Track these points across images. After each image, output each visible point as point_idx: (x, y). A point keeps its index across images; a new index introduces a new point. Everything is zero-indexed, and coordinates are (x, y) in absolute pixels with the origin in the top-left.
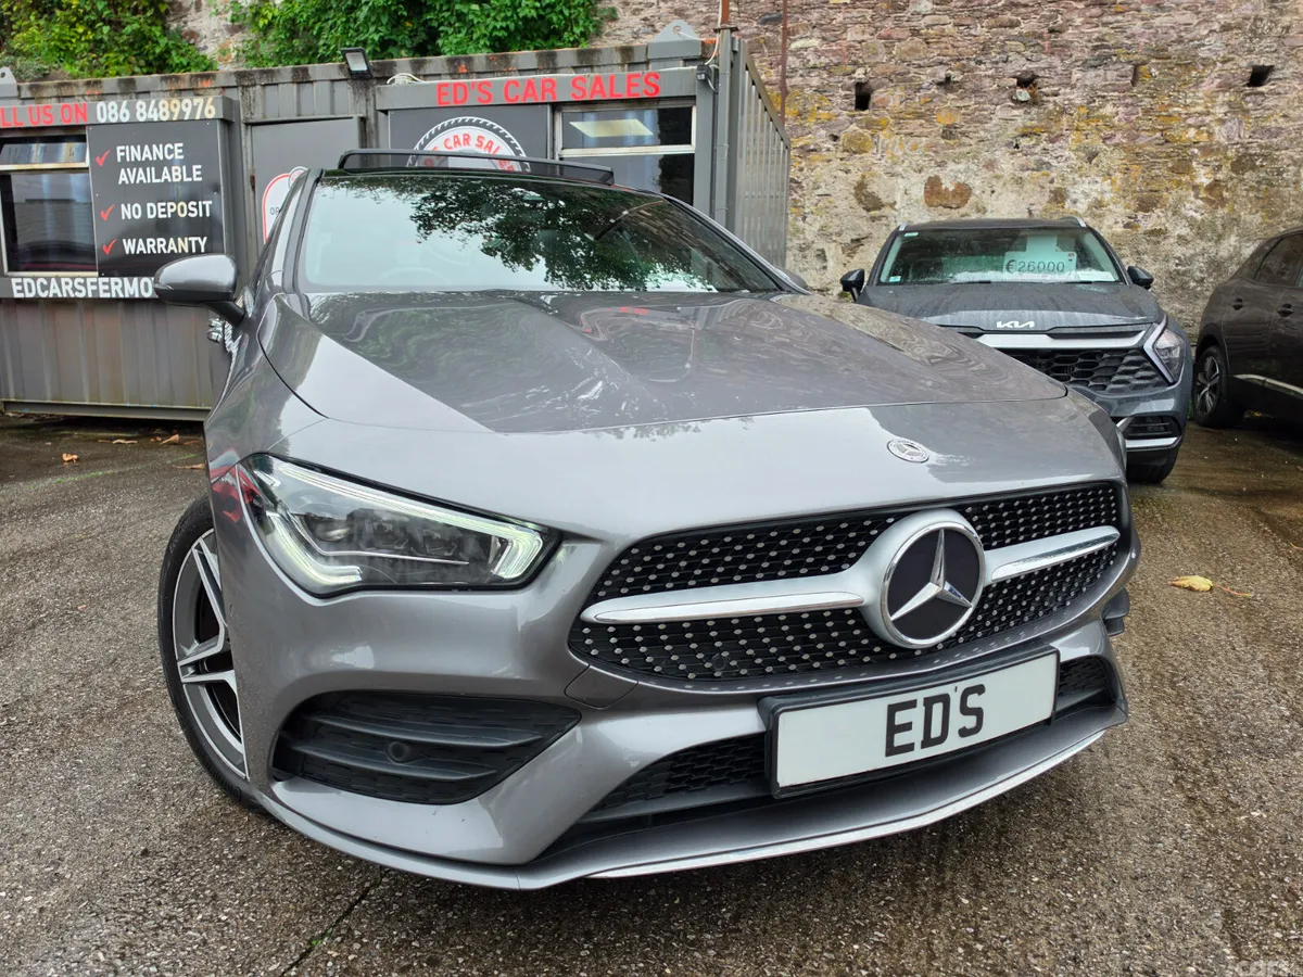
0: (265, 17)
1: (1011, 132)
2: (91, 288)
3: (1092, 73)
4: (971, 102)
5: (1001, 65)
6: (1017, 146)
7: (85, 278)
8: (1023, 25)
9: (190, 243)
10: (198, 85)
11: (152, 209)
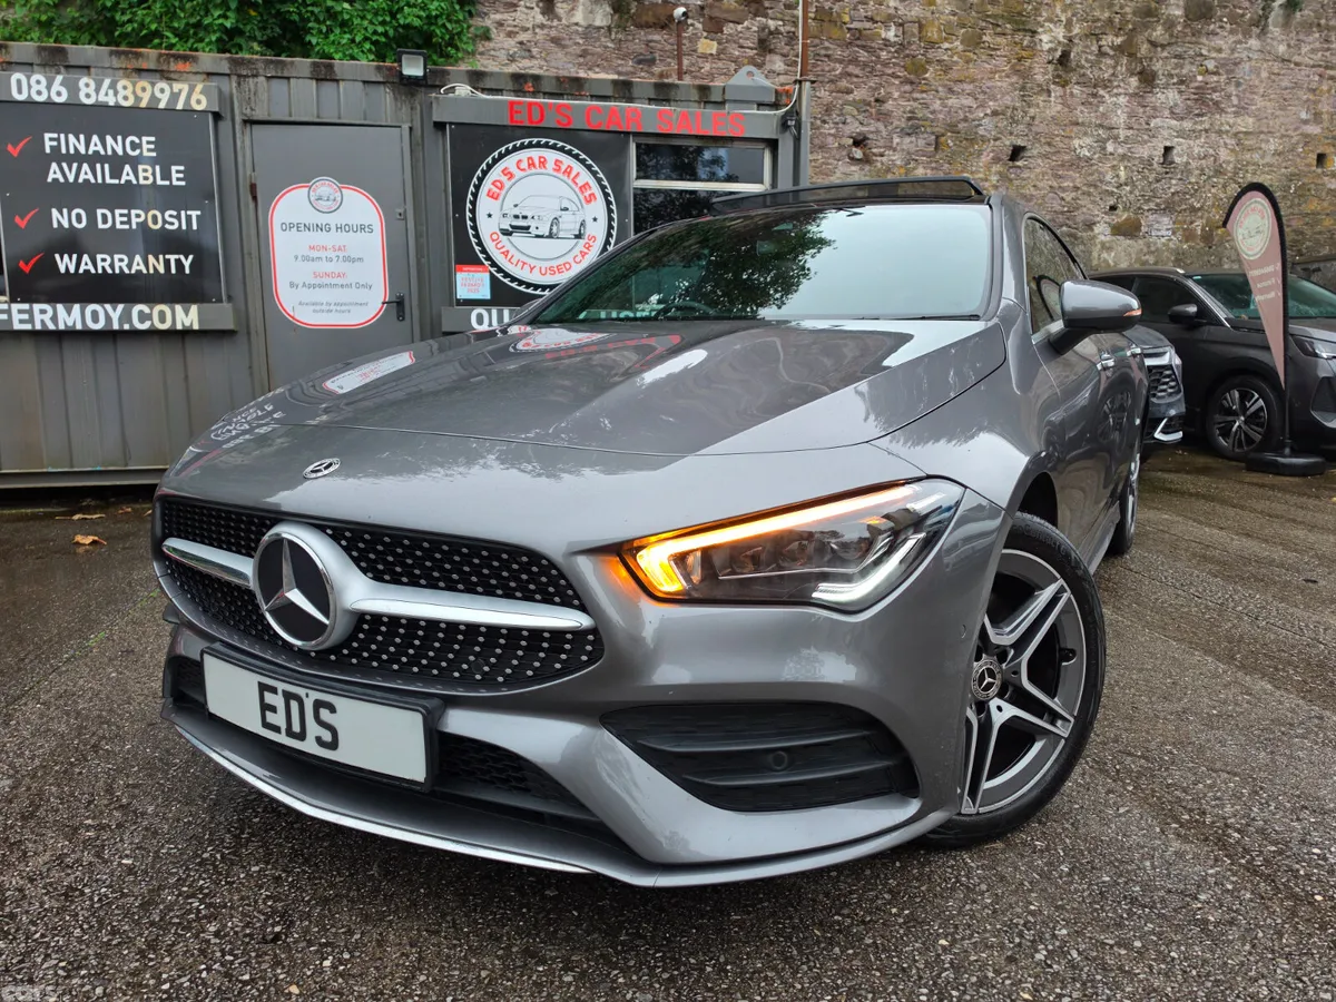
3: (907, 140)
4: (819, 157)
5: (841, 125)
8: (855, 93)
9: (167, 263)
10: (173, 67)
11: (104, 216)
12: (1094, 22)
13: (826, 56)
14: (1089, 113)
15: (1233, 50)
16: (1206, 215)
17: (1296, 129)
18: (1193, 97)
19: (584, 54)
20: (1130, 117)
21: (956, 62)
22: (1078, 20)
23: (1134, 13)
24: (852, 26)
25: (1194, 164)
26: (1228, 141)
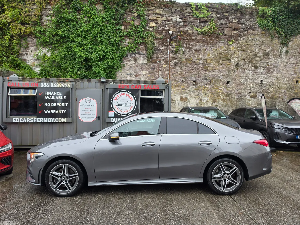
0: (46, 58)
1: (193, 89)
2: (35, 120)
4: (187, 84)
5: (191, 79)
6: (194, 92)
7: (33, 118)
8: (194, 73)
9: (62, 111)
10: (66, 81)
11: (53, 104)
12: (244, 57)
13: (188, 66)
14: (244, 74)
15: (275, 61)
16: (272, 93)
17: (291, 76)
18: (266, 70)
19: (142, 68)
20: (253, 75)
21: (214, 66)
22: (240, 57)
23: (252, 55)
24: (193, 61)
25: (268, 84)
26: (275, 79)
